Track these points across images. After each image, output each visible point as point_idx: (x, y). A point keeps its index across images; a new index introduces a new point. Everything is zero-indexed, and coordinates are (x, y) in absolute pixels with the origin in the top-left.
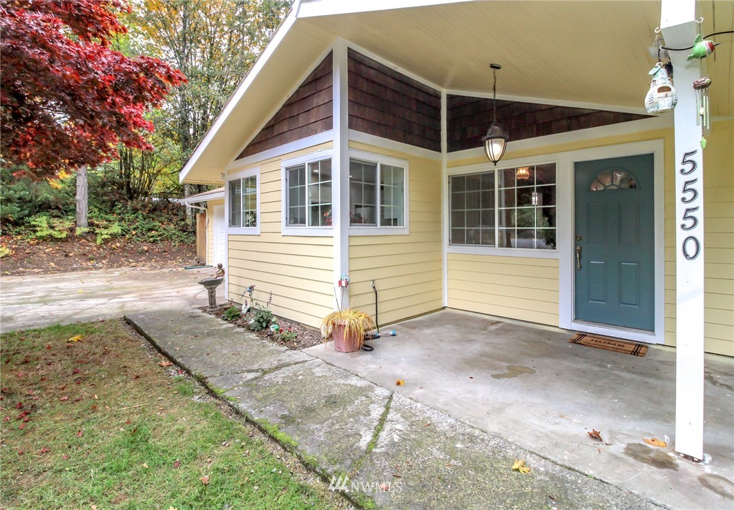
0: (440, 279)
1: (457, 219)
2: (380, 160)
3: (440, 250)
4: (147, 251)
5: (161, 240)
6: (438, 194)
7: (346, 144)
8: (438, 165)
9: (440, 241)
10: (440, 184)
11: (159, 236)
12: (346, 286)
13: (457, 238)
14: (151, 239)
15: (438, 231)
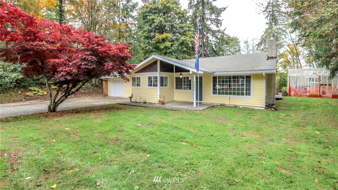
0: (174, 96)
1: (176, 85)
2: (164, 76)
3: (174, 90)
4: (84, 92)
5: (87, 89)
6: (173, 80)
7: (160, 74)
8: (173, 75)
9: (174, 89)
10: (174, 78)
11: (86, 87)
12: (160, 96)
13: (177, 88)
14: (84, 89)
15: (173, 87)
